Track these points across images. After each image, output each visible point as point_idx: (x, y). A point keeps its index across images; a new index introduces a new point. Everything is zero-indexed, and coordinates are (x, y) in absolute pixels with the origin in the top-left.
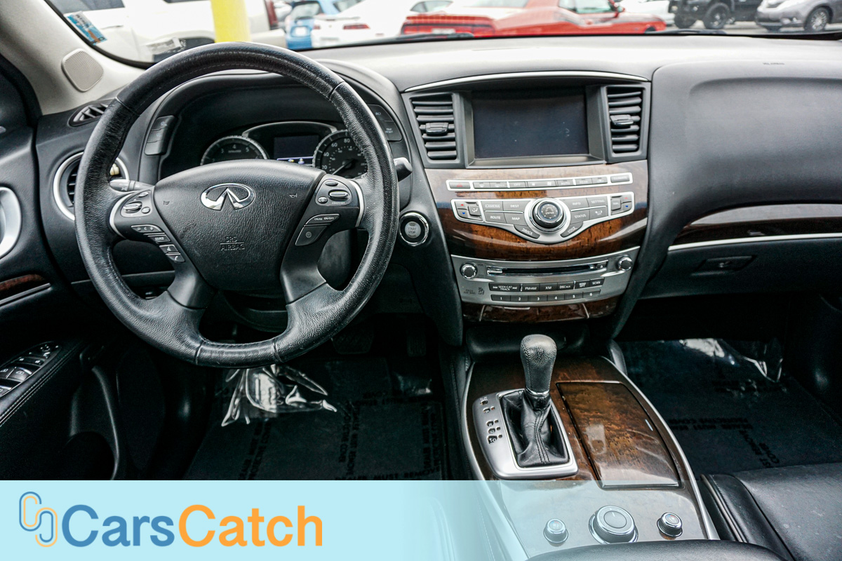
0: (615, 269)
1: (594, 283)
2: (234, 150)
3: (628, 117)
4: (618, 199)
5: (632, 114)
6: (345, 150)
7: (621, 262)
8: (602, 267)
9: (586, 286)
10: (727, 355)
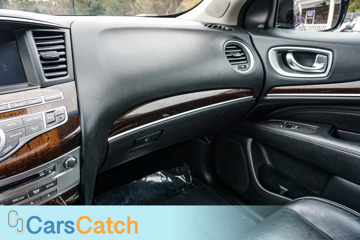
0: (64, 169)
1: (47, 187)
3: (56, 52)
4: (52, 114)
5: (58, 50)
7: (67, 162)
8: (50, 171)
9: (40, 191)
10: (167, 178)
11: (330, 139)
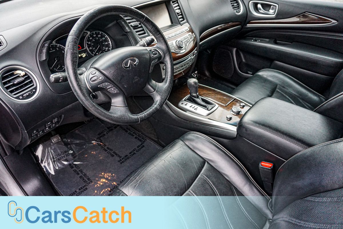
2: (51, 50)
3: (178, 10)
6: (96, 40)
11: (274, 45)
